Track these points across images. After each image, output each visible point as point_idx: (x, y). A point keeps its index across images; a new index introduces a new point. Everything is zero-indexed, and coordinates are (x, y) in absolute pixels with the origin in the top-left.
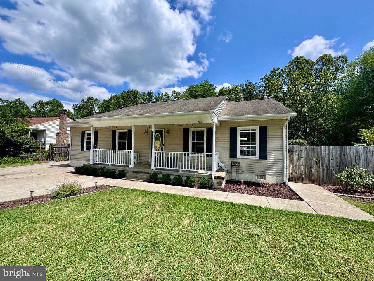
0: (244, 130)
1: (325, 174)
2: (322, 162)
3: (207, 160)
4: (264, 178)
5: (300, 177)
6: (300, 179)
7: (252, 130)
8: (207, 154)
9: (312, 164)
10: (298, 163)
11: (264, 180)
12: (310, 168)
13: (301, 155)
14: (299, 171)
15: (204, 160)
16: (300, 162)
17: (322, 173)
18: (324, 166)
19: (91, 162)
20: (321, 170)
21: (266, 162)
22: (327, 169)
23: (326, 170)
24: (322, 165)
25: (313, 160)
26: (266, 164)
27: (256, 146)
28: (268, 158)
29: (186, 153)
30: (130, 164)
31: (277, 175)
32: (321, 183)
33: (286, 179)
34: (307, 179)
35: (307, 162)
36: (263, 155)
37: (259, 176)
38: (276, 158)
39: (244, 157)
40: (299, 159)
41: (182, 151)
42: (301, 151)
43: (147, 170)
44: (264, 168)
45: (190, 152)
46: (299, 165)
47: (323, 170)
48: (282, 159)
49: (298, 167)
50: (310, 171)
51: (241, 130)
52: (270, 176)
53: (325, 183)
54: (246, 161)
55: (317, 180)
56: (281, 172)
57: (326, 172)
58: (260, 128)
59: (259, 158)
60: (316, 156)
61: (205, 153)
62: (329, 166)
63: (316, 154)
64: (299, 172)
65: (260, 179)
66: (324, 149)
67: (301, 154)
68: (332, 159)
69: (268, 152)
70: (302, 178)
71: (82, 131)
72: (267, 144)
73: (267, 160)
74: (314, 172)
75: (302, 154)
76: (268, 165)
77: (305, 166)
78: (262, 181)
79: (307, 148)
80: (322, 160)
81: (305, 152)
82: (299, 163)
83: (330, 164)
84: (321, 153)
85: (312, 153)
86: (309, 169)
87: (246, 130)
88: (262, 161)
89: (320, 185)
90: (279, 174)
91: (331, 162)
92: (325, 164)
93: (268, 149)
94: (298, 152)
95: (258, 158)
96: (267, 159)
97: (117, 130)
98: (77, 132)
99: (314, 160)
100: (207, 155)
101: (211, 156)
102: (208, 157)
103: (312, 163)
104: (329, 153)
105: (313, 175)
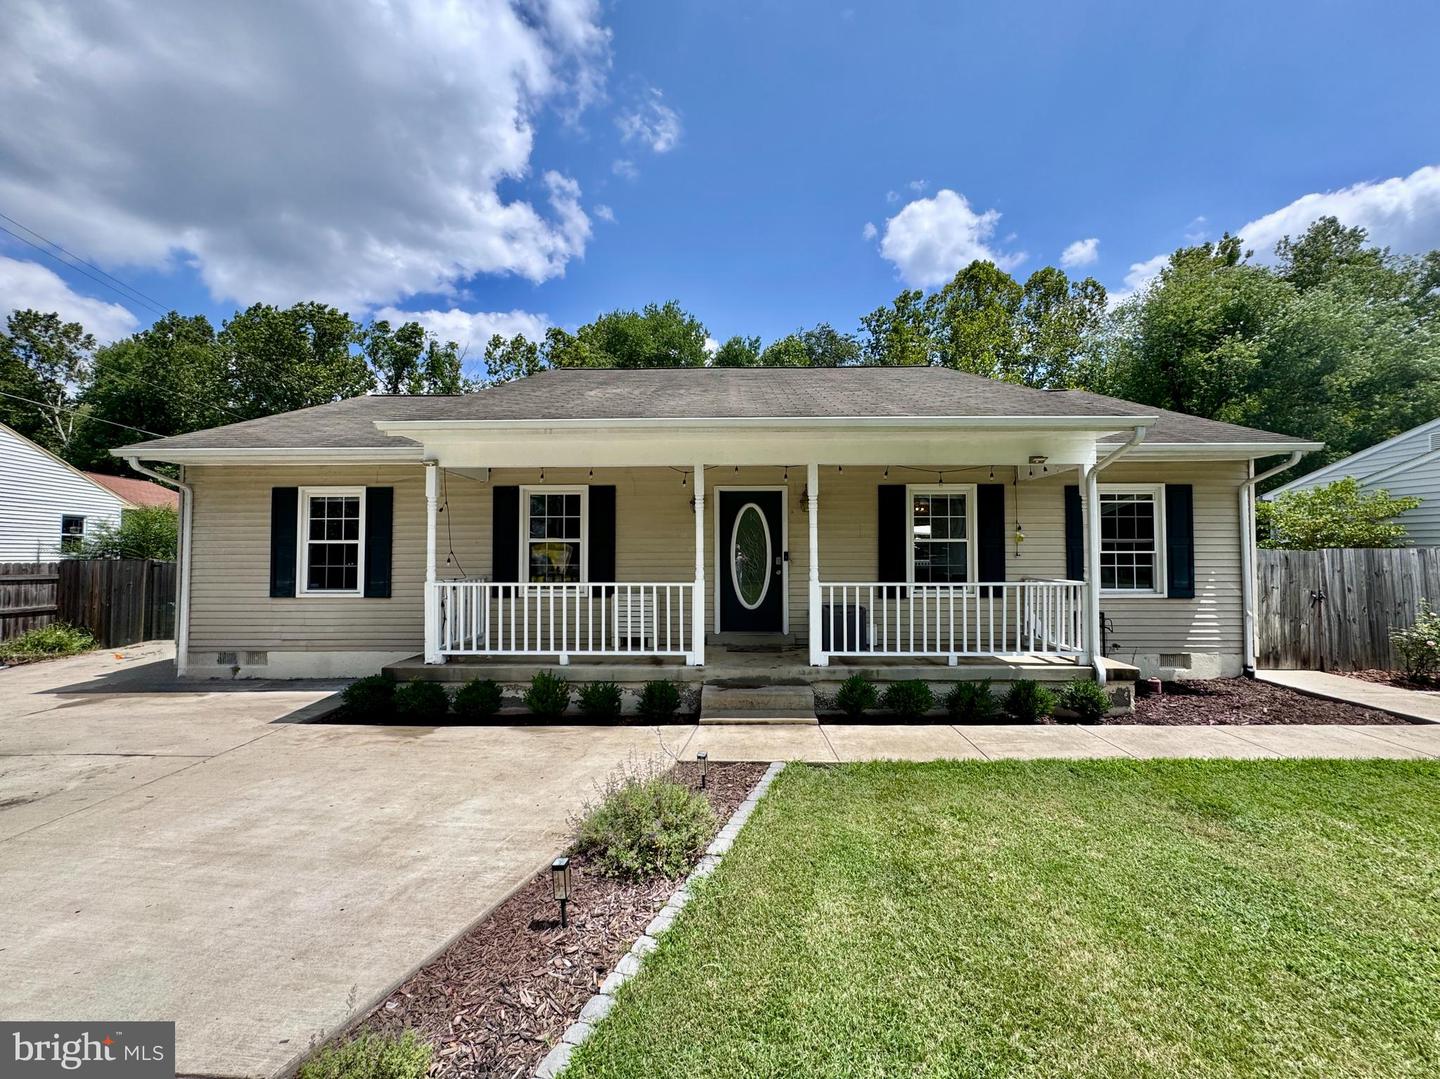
0: (1112, 497)
1: (1335, 636)
2: (1327, 599)
3: (984, 611)
4: (1186, 662)
5: (1271, 650)
6: (1271, 656)
7: (1139, 497)
8: (981, 587)
9: (1302, 608)
10: (1265, 604)
11: (1186, 670)
12: (1296, 621)
13: (1272, 579)
14: (1267, 632)
15: (972, 612)
16: (1270, 603)
17: (1327, 634)
18: (1333, 612)
19: (433, 654)
20: (1325, 624)
21: (1192, 607)
22: (1339, 619)
23: (1336, 624)
24: (1327, 606)
25: (1303, 595)
26: (1191, 615)
27: (1156, 551)
28: (1197, 593)
29: (895, 588)
30: (688, 646)
31: (1226, 651)
32: (1328, 664)
33: (1252, 662)
34: (1289, 657)
35: (1288, 601)
36: (1182, 585)
37: (1167, 659)
38: (1220, 593)
39: (1114, 593)
40: (1266, 592)
41: (876, 578)
42: (1272, 566)
43: (794, 671)
44: (1183, 630)
45: (910, 584)
46: (1267, 613)
47: (1329, 624)
48: (1238, 593)
49: (1266, 618)
50: (1296, 630)
51: (1103, 497)
52: (1205, 655)
53: (1336, 663)
54: (1123, 607)
55: (1315, 657)
56: (1238, 638)
57: (1337, 628)
58: (1171, 491)
59: (1171, 596)
60: (1311, 583)
61: (974, 583)
62: (1345, 611)
63: (1311, 575)
64: (1268, 636)
65: (1171, 669)
66: (1330, 558)
67: (1272, 576)
68: (1349, 590)
69: (1196, 571)
70: (1277, 652)
71: (276, 491)
72: (1191, 545)
73: (1195, 600)
74: (1306, 631)
75: (1275, 577)
76: (1197, 616)
77: (1283, 616)
78: (1180, 673)
79: (1286, 558)
80: (1326, 592)
81: (1283, 571)
82: (1268, 606)
83: (1345, 602)
84: (1323, 571)
85: (1302, 572)
86: (1293, 624)
87: (1121, 497)
88: (1178, 604)
89: (1322, 669)
90: (1232, 645)
91: (1350, 597)
92: (1334, 605)
93: (1196, 564)
94: (1265, 569)
95: (1166, 595)
96: (1192, 596)
97: (521, 487)
98: (232, 492)
99: (1305, 593)
100: (984, 592)
101: (998, 592)
102: (985, 600)
103: (1302, 603)
104: (1341, 571)
105: (1304, 640)
